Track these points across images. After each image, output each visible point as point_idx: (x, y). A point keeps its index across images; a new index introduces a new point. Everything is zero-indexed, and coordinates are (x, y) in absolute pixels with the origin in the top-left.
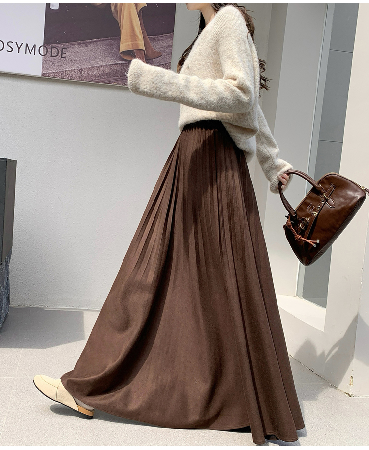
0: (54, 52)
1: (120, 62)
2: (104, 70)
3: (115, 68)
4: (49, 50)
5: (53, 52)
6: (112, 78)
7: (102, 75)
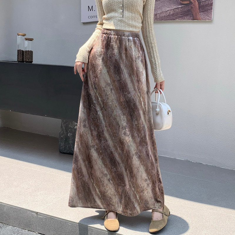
1: (181, 6)
2: (170, 13)
3: (177, 11)
6: (175, 17)
7: (169, 15)
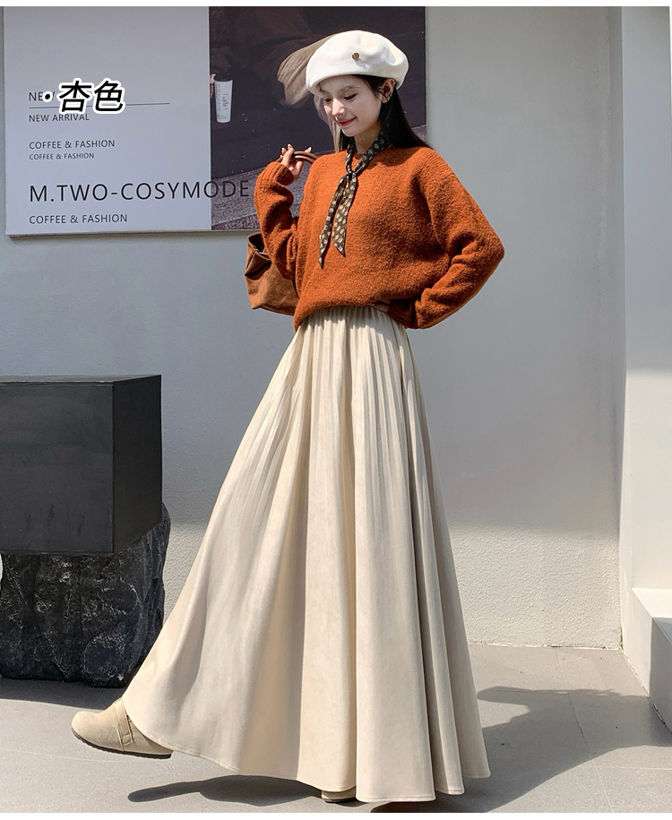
0: (229, 188)
4: (221, 188)
5: (226, 189)
